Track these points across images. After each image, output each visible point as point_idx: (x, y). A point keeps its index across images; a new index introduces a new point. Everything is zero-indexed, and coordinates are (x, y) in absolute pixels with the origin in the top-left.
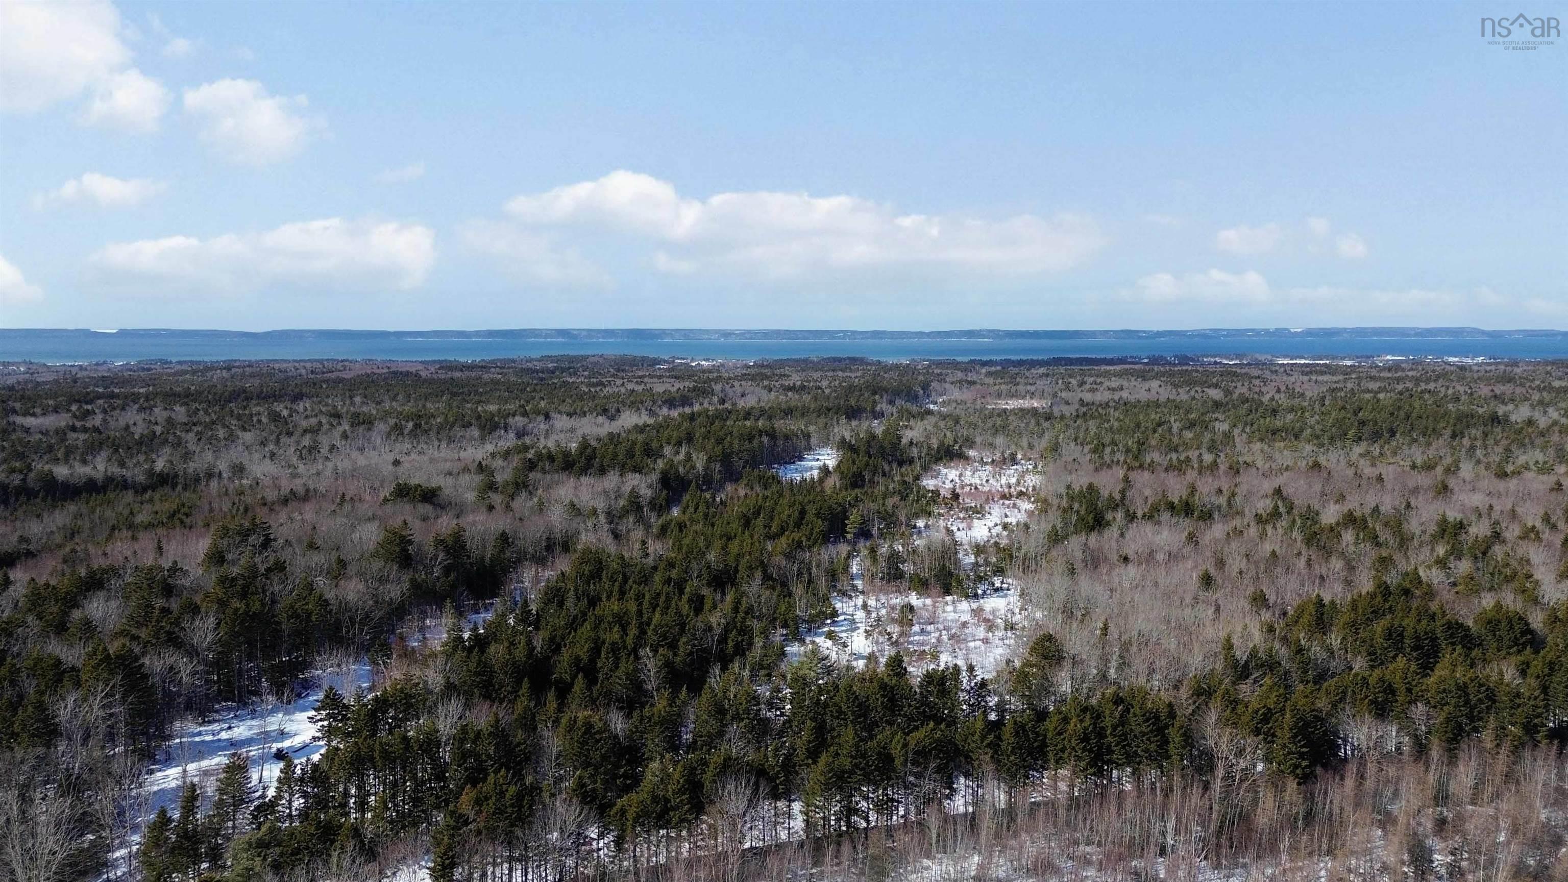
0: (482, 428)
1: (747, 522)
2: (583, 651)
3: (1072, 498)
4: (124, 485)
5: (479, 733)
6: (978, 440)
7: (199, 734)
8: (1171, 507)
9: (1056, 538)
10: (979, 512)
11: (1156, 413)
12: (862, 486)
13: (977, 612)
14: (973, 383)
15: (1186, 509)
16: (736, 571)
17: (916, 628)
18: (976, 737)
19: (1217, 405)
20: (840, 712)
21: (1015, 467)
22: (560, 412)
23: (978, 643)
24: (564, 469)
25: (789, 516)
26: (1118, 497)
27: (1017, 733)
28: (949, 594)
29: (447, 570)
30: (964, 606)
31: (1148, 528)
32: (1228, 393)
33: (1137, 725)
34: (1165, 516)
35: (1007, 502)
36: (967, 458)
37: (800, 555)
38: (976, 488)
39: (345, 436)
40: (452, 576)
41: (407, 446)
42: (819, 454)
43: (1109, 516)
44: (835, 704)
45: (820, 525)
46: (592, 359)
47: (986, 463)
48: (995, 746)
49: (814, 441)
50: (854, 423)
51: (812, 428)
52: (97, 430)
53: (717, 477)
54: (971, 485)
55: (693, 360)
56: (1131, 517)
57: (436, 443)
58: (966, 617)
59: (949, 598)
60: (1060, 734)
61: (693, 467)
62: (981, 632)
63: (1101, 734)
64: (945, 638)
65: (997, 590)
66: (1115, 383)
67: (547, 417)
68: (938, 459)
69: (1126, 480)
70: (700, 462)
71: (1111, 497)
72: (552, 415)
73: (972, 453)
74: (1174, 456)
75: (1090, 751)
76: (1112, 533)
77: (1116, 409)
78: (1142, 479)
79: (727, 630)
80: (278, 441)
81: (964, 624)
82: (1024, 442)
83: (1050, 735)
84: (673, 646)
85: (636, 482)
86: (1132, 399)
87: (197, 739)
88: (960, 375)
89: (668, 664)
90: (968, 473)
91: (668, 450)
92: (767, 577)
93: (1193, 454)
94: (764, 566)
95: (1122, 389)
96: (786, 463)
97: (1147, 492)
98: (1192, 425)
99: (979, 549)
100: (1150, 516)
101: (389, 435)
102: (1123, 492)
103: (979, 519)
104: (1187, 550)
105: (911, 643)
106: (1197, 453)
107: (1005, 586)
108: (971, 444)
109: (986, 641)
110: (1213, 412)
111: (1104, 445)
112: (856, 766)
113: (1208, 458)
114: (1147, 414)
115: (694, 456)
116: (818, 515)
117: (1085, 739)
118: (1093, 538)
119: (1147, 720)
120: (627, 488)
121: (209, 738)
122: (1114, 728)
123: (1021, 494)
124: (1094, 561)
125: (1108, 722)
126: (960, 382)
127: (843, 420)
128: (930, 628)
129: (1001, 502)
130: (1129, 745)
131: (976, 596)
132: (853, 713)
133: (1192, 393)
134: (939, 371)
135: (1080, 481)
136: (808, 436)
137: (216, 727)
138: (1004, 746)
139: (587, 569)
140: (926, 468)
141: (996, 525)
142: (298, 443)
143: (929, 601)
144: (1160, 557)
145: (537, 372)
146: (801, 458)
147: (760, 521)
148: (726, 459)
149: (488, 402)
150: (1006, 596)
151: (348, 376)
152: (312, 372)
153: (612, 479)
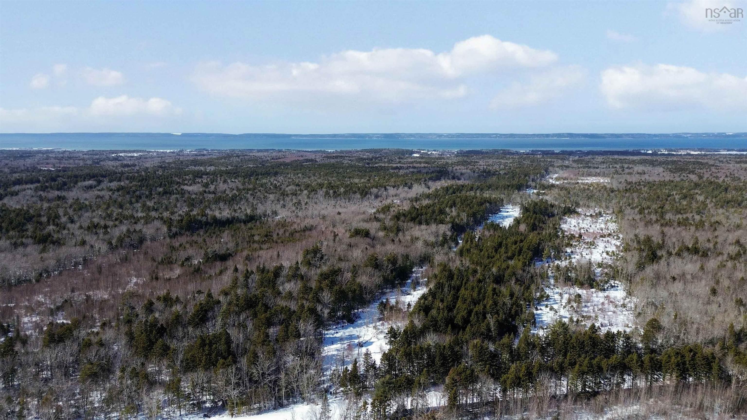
0: (361, 194)
1: (496, 251)
2: (464, 313)
3: (639, 242)
4: (239, 221)
5: (444, 346)
6: (581, 203)
7: (327, 334)
8: (688, 249)
9: (641, 266)
10: (592, 244)
11: (666, 189)
12: (536, 230)
13: (607, 297)
14: (567, 167)
15: (695, 251)
16: (504, 276)
17: (583, 304)
18: (635, 361)
19: (697, 185)
20: (574, 346)
21: (601, 218)
22: (390, 186)
23: (611, 313)
24: (411, 221)
25: (516, 248)
26: (661, 242)
27: (651, 362)
28: (593, 288)
29: (392, 271)
30: (601, 294)
31: (679, 261)
32: (701, 177)
33: (699, 360)
34: (685, 254)
35: (604, 239)
36: (578, 214)
37: (527, 269)
38: (587, 231)
39: (308, 197)
40: (394, 273)
41: (333, 202)
42: (507, 208)
43: (659, 253)
44: (572, 343)
45: (530, 253)
46: (384, 151)
47: (588, 216)
48: (641, 366)
49: (504, 202)
50: (521, 193)
51: (502, 196)
52: (214, 193)
53: (471, 223)
54: (583, 228)
55: (428, 151)
56: (670, 254)
57: (344, 200)
58: (602, 300)
59: (593, 290)
60: (667, 363)
61: (462, 219)
62: (612, 308)
63: (684, 363)
64: (596, 309)
65: (613, 287)
66: (639, 168)
67: (386, 189)
68: (565, 214)
69: (663, 233)
70: (464, 216)
71: (658, 244)
72: (387, 187)
73: (580, 210)
74: (680, 216)
75: (680, 370)
76: (663, 262)
77: (645, 186)
78: (669, 231)
79: (512, 305)
80: (284, 200)
81: (603, 304)
82: (604, 204)
83: (663, 362)
84: (497, 313)
85: (443, 228)
86: (651, 179)
87: (327, 336)
88: (560, 163)
89: (497, 321)
90: (581, 222)
91: (447, 209)
92: (517, 280)
93: (690, 216)
94: (514, 274)
95: (645, 173)
96: (495, 214)
97: (674, 240)
98: (685, 197)
99: (600, 265)
100: (679, 254)
101: (325, 195)
102: (663, 241)
103: (594, 248)
104: (700, 274)
105: (582, 311)
106: (691, 215)
107: (616, 285)
108: (578, 205)
109: (614, 312)
110: (695, 189)
111: (644, 209)
112: (590, 370)
113: (697, 218)
114: (661, 190)
115: (461, 215)
116: (528, 249)
117: (678, 365)
118: (655, 266)
119: (704, 359)
120: (441, 232)
121: (331, 336)
122: (689, 362)
123: (609, 235)
124: (658, 277)
125: (687, 359)
126: (562, 166)
127: (516, 192)
128: (589, 304)
129: (601, 239)
130: (696, 368)
131: (604, 290)
132: (579, 347)
133: (682, 177)
134: (550, 160)
135: (642, 232)
136: (502, 200)
137: (332, 331)
138: (645, 366)
139: (447, 274)
140: (560, 219)
141: (603, 252)
142: (292, 200)
143: (585, 291)
144: (689, 277)
145: (365, 159)
146: (501, 211)
147: (503, 250)
148: (474, 215)
149: (353, 178)
150: (617, 290)
151: (287, 161)
152: (272, 159)
153: (433, 227)
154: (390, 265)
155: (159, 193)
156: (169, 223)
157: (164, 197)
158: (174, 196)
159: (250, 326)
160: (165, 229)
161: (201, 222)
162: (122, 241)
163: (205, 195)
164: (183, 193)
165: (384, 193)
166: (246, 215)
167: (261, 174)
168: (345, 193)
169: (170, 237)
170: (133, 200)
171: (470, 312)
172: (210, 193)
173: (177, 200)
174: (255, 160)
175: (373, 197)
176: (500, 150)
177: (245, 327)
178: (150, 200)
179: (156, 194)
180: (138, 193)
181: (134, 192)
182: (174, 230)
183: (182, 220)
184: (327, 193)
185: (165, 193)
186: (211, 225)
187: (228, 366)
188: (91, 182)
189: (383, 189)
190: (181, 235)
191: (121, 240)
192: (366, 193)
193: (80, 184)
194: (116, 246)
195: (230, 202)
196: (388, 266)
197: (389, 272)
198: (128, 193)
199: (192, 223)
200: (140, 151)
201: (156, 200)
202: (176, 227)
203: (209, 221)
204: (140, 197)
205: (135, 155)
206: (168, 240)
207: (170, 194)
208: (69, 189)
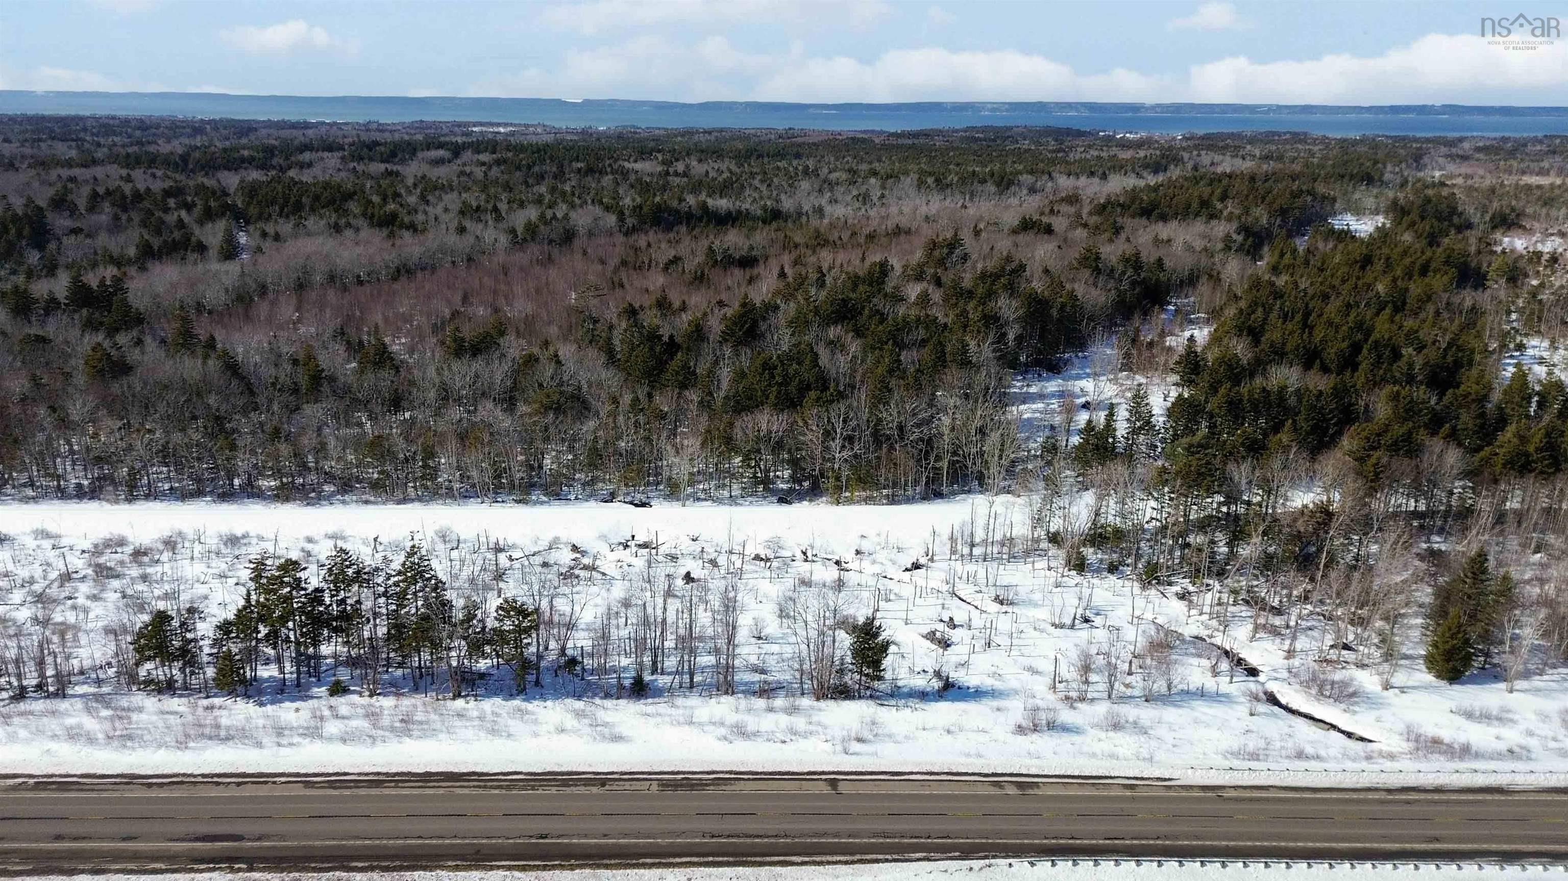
0: (998, 185)
4: (752, 216)
6: (1529, 212)
14: (1464, 158)
24: (1141, 215)
29: (1134, 284)
36: (1526, 229)
39: (883, 188)
40: (1137, 290)
42: (1343, 220)
47: (1551, 234)
49: (1337, 205)
52: (686, 175)
61: (1257, 220)
67: (1051, 177)
68: (1494, 229)
72: (1053, 175)
73: (1527, 224)
85: (1221, 228)
90: (1536, 241)
91: (1217, 204)
120: (1218, 233)
136: (1333, 200)
137: (1017, 384)
153: (1199, 226)
154: (1129, 272)
155: (579, 171)
156: (617, 210)
158: (609, 177)
160: (611, 220)
161: (677, 212)
162: (534, 232)
163: (670, 177)
164: (625, 173)
165: (1050, 184)
166: (764, 209)
167: (768, 155)
169: (625, 232)
170: (530, 181)
172: (676, 174)
174: (747, 138)
175: (1025, 192)
180: (536, 169)
181: (529, 167)
182: (630, 221)
183: (640, 208)
184: (921, 183)
185: (590, 171)
186: (700, 219)
187: (829, 403)
188: (441, 153)
189: (1046, 177)
190: (645, 230)
191: (531, 230)
192: (1010, 183)
193: (420, 155)
194: (525, 240)
196: (1124, 273)
197: (1125, 285)
198: (518, 168)
199: (662, 213)
201: (573, 183)
202: (632, 216)
203: (695, 211)
204: (543, 178)
205: (502, 130)
206: (620, 239)
207: (600, 173)
208: (403, 161)
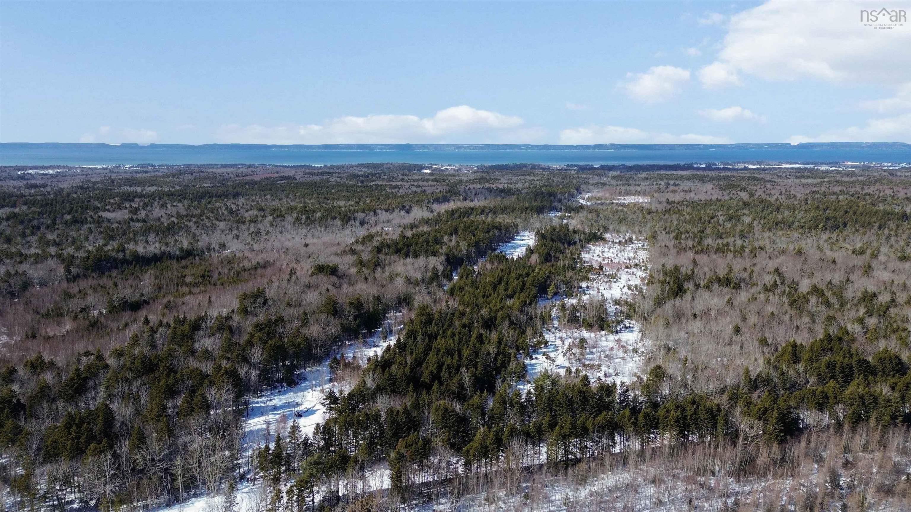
0: (342, 220)
1: (495, 288)
2: (433, 368)
3: (665, 274)
4: (170, 257)
5: (398, 411)
6: (611, 227)
7: (258, 402)
8: (719, 280)
9: (659, 302)
10: (614, 277)
11: (710, 209)
12: (550, 261)
13: (618, 341)
14: (604, 184)
15: (726, 282)
16: (496, 319)
17: (588, 350)
18: (626, 419)
19: (746, 204)
20: (560, 403)
21: (632, 245)
22: (381, 209)
23: (620, 360)
24: (396, 253)
25: (517, 284)
26: (690, 273)
27: (645, 418)
28: (603, 330)
29: (355, 318)
30: (611, 337)
31: (706, 294)
32: (752, 195)
33: (703, 415)
34: (715, 286)
35: (629, 270)
36: (605, 240)
37: (526, 309)
38: (612, 261)
39: (272, 225)
40: (359, 320)
41: (304, 231)
42: (523, 236)
43: (685, 286)
44: (558, 400)
45: (534, 290)
46: (386, 166)
47: (616, 243)
48: (635, 424)
49: (520, 228)
50: (541, 216)
51: (518, 220)
52: (144, 221)
53: (473, 255)
54: (608, 258)
55: (442, 166)
56: (697, 286)
57: (319, 228)
58: (612, 344)
59: (603, 333)
60: (665, 418)
61: (461, 250)
62: (621, 354)
63: (685, 418)
64: (602, 356)
65: (627, 328)
66: (686, 185)
67: (375, 213)
68: (589, 241)
69: (694, 261)
70: (464, 246)
71: (687, 274)
72: (378, 211)
73: (608, 236)
74: (720, 241)
75: (680, 427)
76: (687, 297)
77: (687, 207)
78: (702, 259)
79: (498, 354)
80: (238, 229)
81: (612, 349)
82: (637, 229)
83: (661, 418)
84: (476, 366)
85: (434, 262)
86: (696, 198)
87: (257, 405)
88: (596, 179)
89: (474, 375)
90: (606, 250)
91: (446, 239)
92: (511, 323)
93: (731, 240)
94: (509, 316)
95: (691, 191)
96: (506, 242)
97: (706, 269)
98: (731, 218)
99: (616, 302)
100: (707, 287)
101: (294, 223)
102: (693, 271)
103: (615, 282)
104: (727, 309)
105: (586, 359)
106: (733, 239)
107: (631, 326)
108: (606, 230)
109: (623, 359)
110: (743, 209)
111: (681, 233)
112: (572, 433)
113: (739, 242)
114: (705, 210)
115: (461, 244)
116: (532, 285)
117: (677, 421)
118: (678, 301)
119: (708, 412)
120: (431, 266)
121: (263, 405)
122: (691, 416)
123: (636, 265)
124: (679, 316)
125: (688, 413)
126: (597, 183)
127: (535, 215)
128: (594, 350)
129: (626, 270)
130: (698, 424)
131: (617, 332)
132: (566, 404)
133: (731, 195)
134: (585, 176)
135: (670, 262)
136: (517, 226)
137: (264, 399)
138: (639, 423)
139: (424, 319)
140: (583, 247)
141: (624, 286)
142: (249, 229)
143: (593, 335)
144: (713, 313)
145: (359, 176)
146: (514, 239)
147: (502, 287)
148: (477, 244)
149: (338, 199)
150: (632, 331)
151: (257, 178)
152: (237, 176)
153: (422, 260)
154: (353, 311)
155: (66, 223)
156: (69, 262)
157: (73, 227)
158: (86, 226)
159: (144, 396)
160: (61, 270)
161: (115, 259)
163: (132, 224)
164: (99, 222)
165: (373, 218)
166: (182, 249)
167: (216, 196)
168: (321, 219)
169: (68, 281)
170: (28, 232)
171: (440, 366)
172: (138, 221)
173: (90, 231)
174: (213, 178)
175: (358, 224)
176: (529, 165)
177: (137, 398)
178: (52, 232)
179: (62, 223)
180: (35, 222)
181: (30, 221)
182: (74, 270)
183: (88, 258)
184: (298, 219)
185: (75, 221)
186: (129, 263)
187: (101, 452)
189: (372, 213)
190: (85, 276)
192: (349, 219)
195: (164, 232)
196: (350, 312)
197: (351, 319)
198: (22, 222)
199: (103, 261)
200: (59, 167)
201: (59, 232)
202: (78, 266)
203: (128, 258)
204: (38, 228)
205: (52, 172)
206: (65, 285)
207: (82, 223)
